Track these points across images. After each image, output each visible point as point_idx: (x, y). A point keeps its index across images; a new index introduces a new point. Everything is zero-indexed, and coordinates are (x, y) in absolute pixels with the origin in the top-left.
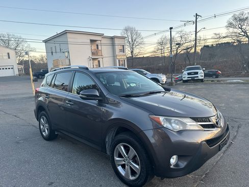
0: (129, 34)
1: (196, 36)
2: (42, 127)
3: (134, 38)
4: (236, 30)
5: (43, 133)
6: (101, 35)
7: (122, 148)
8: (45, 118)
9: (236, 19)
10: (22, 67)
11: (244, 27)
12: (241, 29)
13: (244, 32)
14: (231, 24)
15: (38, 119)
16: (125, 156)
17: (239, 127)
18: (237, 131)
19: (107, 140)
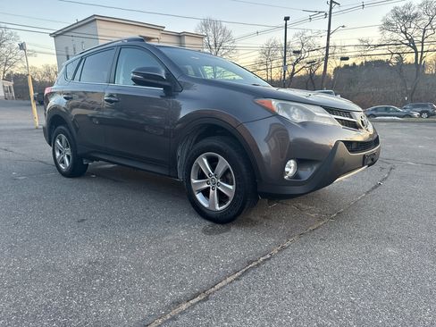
0: (210, 33)
1: (328, 40)
2: (58, 154)
3: (219, 41)
4: (396, 36)
5: (61, 165)
6: (160, 29)
7: (205, 160)
8: (64, 137)
9: (397, 15)
10: (11, 83)
11: (409, 31)
12: (405, 33)
13: (409, 40)
14: (388, 23)
15: (51, 142)
16: (209, 174)
17: (391, 169)
18: (389, 173)
19: (179, 154)
